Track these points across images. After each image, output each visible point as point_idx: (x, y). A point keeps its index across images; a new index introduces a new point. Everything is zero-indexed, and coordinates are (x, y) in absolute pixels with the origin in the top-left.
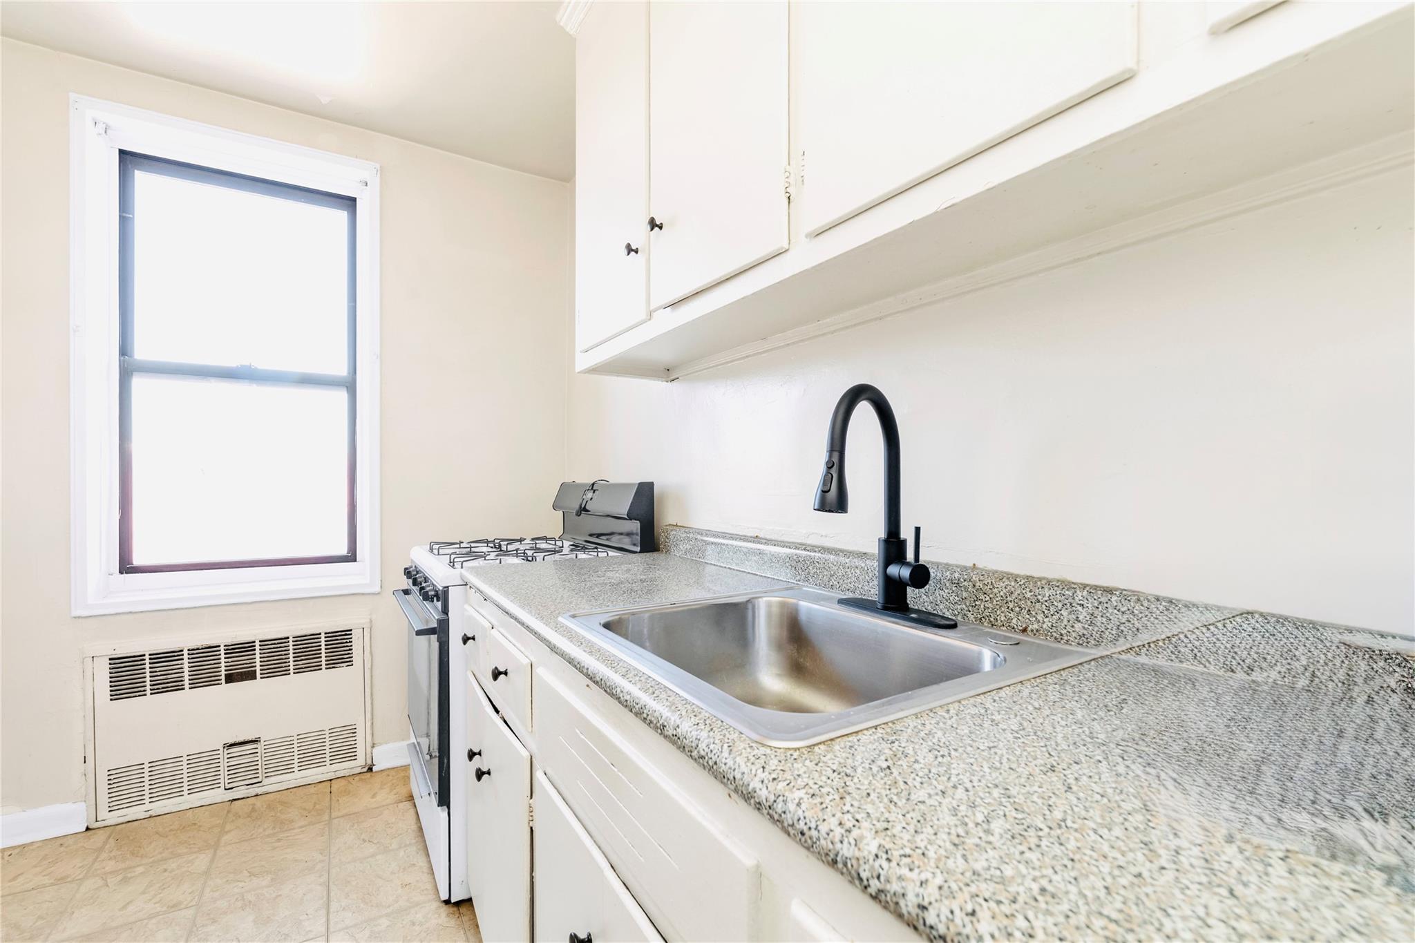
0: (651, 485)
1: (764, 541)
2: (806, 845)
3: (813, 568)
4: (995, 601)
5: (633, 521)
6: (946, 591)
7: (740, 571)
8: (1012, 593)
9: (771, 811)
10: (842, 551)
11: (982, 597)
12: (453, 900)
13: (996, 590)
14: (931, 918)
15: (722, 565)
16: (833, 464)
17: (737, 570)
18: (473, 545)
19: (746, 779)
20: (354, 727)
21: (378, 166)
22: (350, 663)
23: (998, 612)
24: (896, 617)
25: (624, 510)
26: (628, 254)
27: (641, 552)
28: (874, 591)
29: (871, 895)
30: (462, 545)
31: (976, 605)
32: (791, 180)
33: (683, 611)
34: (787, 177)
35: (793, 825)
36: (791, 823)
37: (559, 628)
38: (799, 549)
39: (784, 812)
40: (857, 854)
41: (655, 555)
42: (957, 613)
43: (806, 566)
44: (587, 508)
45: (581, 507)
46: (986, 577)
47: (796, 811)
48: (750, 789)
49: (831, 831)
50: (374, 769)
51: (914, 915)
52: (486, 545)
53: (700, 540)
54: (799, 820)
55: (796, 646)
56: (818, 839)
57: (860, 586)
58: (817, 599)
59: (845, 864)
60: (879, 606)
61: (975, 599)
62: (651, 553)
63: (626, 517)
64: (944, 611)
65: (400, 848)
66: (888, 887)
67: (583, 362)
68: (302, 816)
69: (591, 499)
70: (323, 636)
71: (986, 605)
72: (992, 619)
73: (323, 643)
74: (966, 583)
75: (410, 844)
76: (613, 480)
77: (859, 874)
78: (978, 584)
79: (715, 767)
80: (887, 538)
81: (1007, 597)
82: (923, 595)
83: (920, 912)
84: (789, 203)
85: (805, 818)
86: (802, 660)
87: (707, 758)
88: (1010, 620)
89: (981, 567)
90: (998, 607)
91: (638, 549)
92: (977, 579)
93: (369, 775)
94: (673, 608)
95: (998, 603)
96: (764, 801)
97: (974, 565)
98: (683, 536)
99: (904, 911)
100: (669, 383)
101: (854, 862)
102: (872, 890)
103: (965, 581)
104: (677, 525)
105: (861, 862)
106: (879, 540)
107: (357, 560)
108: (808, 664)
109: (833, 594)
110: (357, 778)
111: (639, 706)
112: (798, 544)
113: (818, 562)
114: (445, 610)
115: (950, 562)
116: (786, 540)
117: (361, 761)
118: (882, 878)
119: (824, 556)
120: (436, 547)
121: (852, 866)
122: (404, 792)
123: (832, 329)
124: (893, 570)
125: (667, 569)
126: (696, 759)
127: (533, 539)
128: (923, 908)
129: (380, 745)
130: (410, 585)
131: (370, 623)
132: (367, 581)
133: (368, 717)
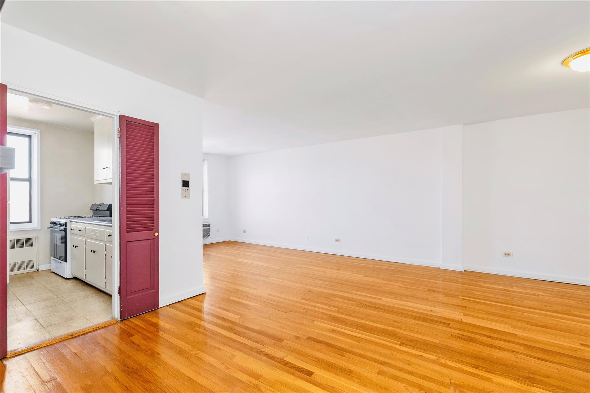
5: (108, 211)
12: (68, 278)
20: (33, 261)
21: (40, 131)
22: (32, 246)
25: (105, 209)
26: (103, 169)
44: (99, 209)
45: (97, 209)
50: (39, 270)
67: (96, 183)
69: (100, 207)
70: (24, 239)
73: (24, 241)
76: (104, 203)
91: (109, 216)
93: (37, 272)
107: (32, 222)
110: (34, 272)
114: (66, 226)
117: (35, 268)
120: (58, 218)
129: (40, 265)
130: (52, 225)
131: (38, 236)
132: (37, 226)
133: (37, 258)
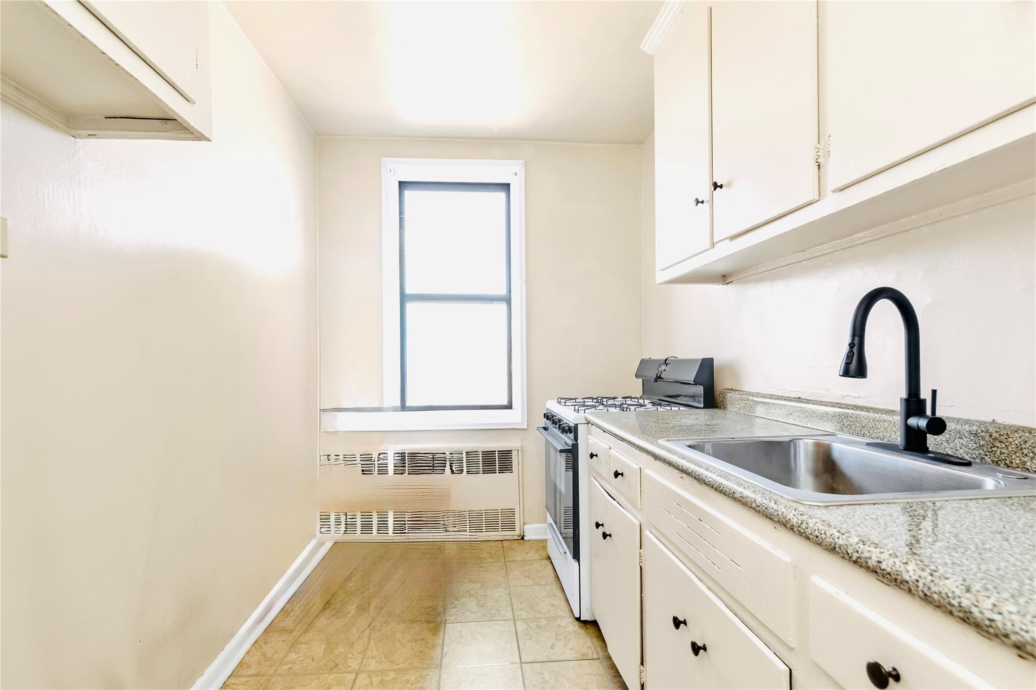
0: (711, 360)
1: (805, 401)
2: (819, 542)
3: (847, 421)
4: (1010, 448)
5: (698, 385)
6: (965, 440)
7: (784, 423)
8: (1026, 442)
9: (799, 529)
10: (872, 409)
11: (998, 444)
12: (582, 619)
13: (1010, 440)
14: (883, 566)
15: (769, 418)
16: (855, 345)
17: (782, 422)
18: (586, 400)
19: (785, 514)
20: (514, 510)
21: (523, 162)
22: (511, 471)
23: (1014, 457)
24: (916, 456)
25: (691, 378)
26: (697, 205)
27: (704, 408)
28: (898, 438)
29: (854, 561)
30: (577, 401)
31: (993, 451)
32: (820, 154)
33: (740, 444)
34: (817, 152)
35: (811, 534)
36: (810, 532)
37: (659, 446)
38: (834, 407)
39: (807, 528)
40: (847, 543)
41: (715, 410)
42: (975, 457)
43: (840, 419)
44: (662, 376)
45: (657, 376)
46: (1003, 429)
47: (814, 527)
48: (787, 519)
49: (833, 534)
50: (525, 538)
51: (875, 566)
52: (591, 400)
53: (751, 400)
54: (815, 531)
55: (831, 475)
56: (826, 538)
57: (888, 435)
58: (849, 443)
59: (840, 548)
60: (901, 447)
61: (992, 446)
62: (712, 409)
63: (692, 383)
64: (963, 455)
65: (546, 585)
66: (862, 555)
67: (661, 277)
68: (490, 557)
69: (665, 370)
70: (497, 453)
71: (1002, 451)
72: (1007, 462)
73: (497, 457)
74: (983, 434)
75: (552, 584)
76: (680, 357)
77: (847, 552)
78: (994, 435)
79: (766, 511)
80: (908, 398)
81: (1021, 445)
82: (944, 442)
83: (878, 564)
84: (819, 168)
85: (818, 529)
86: (836, 485)
87: (761, 507)
88: (1025, 463)
89: (1000, 422)
90: (1013, 453)
91: (702, 406)
92: (994, 431)
93: (522, 541)
94: (732, 441)
95: (1013, 449)
96: (796, 524)
97: (994, 420)
98: (738, 397)
99: (870, 565)
100: (725, 286)
101: (845, 547)
102: (854, 558)
103: (982, 432)
104: (732, 389)
105: (849, 546)
106: (901, 399)
107: (513, 408)
108: (840, 488)
109: (863, 440)
110: (516, 542)
111: (718, 483)
112: (834, 403)
113: (851, 417)
114: (576, 438)
115: (971, 418)
116: (824, 400)
117: (517, 532)
118: (859, 552)
119: (856, 412)
120: (560, 400)
121: (844, 548)
122: (544, 554)
123: (863, 241)
124: (913, 421)
125: (727, 419)
126: (754, 508)
127: (623, 398)
128: (879, 562)
129: (528, 524)
130: (549, 424)
131: (522, 447)
132: (520, 421)
133: (521, 505)
